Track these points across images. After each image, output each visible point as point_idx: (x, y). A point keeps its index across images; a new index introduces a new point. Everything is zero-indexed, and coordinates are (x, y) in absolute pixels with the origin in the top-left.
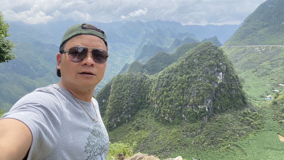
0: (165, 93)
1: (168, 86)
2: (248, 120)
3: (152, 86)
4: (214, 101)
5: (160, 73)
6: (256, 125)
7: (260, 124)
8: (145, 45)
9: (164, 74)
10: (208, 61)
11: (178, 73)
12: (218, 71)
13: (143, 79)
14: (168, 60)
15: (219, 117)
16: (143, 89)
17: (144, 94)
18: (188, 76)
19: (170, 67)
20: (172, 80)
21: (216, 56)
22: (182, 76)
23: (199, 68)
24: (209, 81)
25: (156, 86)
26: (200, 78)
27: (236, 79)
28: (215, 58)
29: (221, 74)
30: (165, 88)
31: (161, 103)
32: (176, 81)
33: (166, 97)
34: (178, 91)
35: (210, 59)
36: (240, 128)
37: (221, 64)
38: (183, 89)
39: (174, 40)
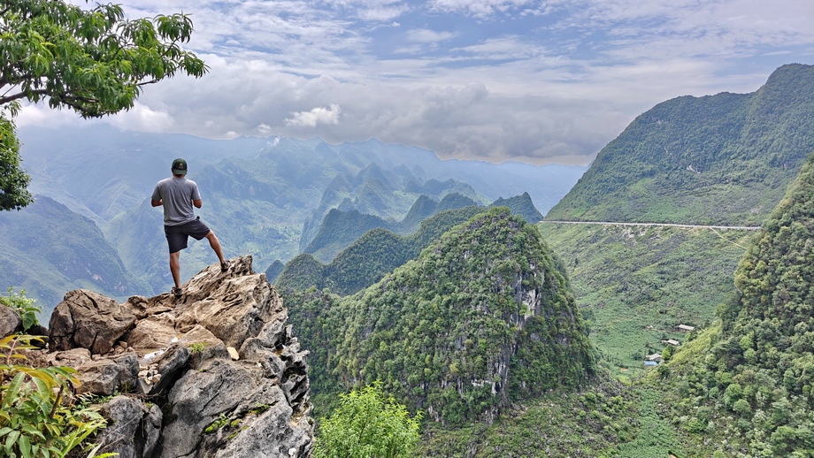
0: (383, 346)
1: (393, 327)
2: (597, 417)
3: (347, 327)
4: (513, 366)
5: (372, 290)
6: (617, 430)
7: (626, 429)
8: (333, 211)
9: (382, 292)
10: (501, 258)
11: (420, 290)
12: (526, 288)
13: (322, 306)
14: (397, 252)
15: (523, 410)
16: (321, 337)
17: (323, 350)
18: (446, 298)
19: (399, 272)
20: (403, 309)
21: (521, 246)
22: (430, 298)
23: (477, 277)
24: (501, 313)
25: (357, 325)
26: (477, 304)
27: (569, 308)
28: (517, 251)
29: (532, 294)
30: (384, 331)
31: (369, 376)
32: (415, 311)
33: (384, 359)
34: (418, 341)
35: (504, 254)
36: (575, 439)
37: (532, 267)
38: (432, 335)
39: (415, 200)
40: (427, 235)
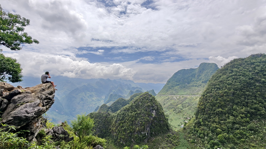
0: (121, 125)
1: (123, 120)
2: (170, 140)
3: (113, 120)
4: (151, 128)
5: (119, 112)
6: (175, 143)
7: (177, 143)
8: (111, 94)
9: (121, 112)
10: (147, 103)
11: (130, 111)
12: (153, 110)
13: (108, 115)
14: (125, 103)
15: (154, 139)
16: (107, 123)
17: (107, 126)
18: (135, 113)
19: (125, 107)
20: (126, 116)
21: (151, 100)
22: (132, 113)
23: (142, 108)
24: (147, 116)
25: (116, 120)
26: (142, 114)
27: (163, 114)
28: (150, 101)
29: (154, 111)
30: (121, 121)
31: (118, 132)
32: (128, 116)
33: (121, 128)
34: (129, 123)
35: (148, 102)
36: (166, 146)
37: (154, 105)
38: (132, 121)
39: (129, 91)
40: (131, 99)
